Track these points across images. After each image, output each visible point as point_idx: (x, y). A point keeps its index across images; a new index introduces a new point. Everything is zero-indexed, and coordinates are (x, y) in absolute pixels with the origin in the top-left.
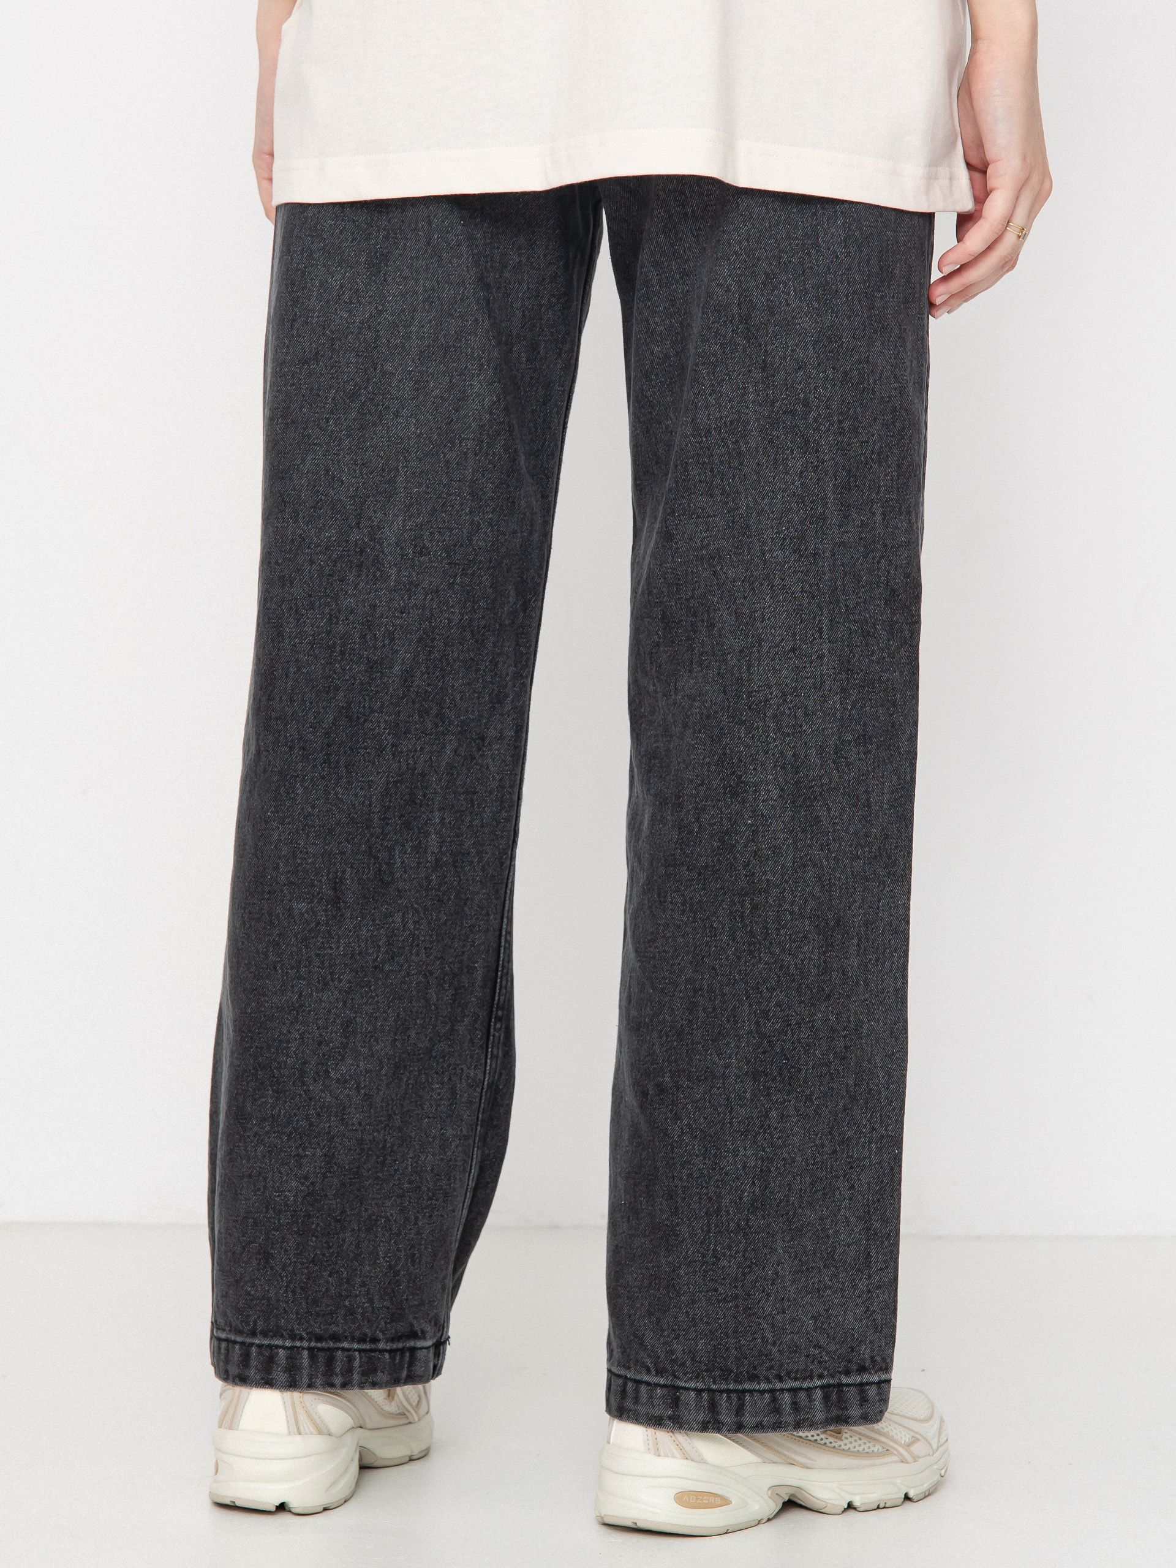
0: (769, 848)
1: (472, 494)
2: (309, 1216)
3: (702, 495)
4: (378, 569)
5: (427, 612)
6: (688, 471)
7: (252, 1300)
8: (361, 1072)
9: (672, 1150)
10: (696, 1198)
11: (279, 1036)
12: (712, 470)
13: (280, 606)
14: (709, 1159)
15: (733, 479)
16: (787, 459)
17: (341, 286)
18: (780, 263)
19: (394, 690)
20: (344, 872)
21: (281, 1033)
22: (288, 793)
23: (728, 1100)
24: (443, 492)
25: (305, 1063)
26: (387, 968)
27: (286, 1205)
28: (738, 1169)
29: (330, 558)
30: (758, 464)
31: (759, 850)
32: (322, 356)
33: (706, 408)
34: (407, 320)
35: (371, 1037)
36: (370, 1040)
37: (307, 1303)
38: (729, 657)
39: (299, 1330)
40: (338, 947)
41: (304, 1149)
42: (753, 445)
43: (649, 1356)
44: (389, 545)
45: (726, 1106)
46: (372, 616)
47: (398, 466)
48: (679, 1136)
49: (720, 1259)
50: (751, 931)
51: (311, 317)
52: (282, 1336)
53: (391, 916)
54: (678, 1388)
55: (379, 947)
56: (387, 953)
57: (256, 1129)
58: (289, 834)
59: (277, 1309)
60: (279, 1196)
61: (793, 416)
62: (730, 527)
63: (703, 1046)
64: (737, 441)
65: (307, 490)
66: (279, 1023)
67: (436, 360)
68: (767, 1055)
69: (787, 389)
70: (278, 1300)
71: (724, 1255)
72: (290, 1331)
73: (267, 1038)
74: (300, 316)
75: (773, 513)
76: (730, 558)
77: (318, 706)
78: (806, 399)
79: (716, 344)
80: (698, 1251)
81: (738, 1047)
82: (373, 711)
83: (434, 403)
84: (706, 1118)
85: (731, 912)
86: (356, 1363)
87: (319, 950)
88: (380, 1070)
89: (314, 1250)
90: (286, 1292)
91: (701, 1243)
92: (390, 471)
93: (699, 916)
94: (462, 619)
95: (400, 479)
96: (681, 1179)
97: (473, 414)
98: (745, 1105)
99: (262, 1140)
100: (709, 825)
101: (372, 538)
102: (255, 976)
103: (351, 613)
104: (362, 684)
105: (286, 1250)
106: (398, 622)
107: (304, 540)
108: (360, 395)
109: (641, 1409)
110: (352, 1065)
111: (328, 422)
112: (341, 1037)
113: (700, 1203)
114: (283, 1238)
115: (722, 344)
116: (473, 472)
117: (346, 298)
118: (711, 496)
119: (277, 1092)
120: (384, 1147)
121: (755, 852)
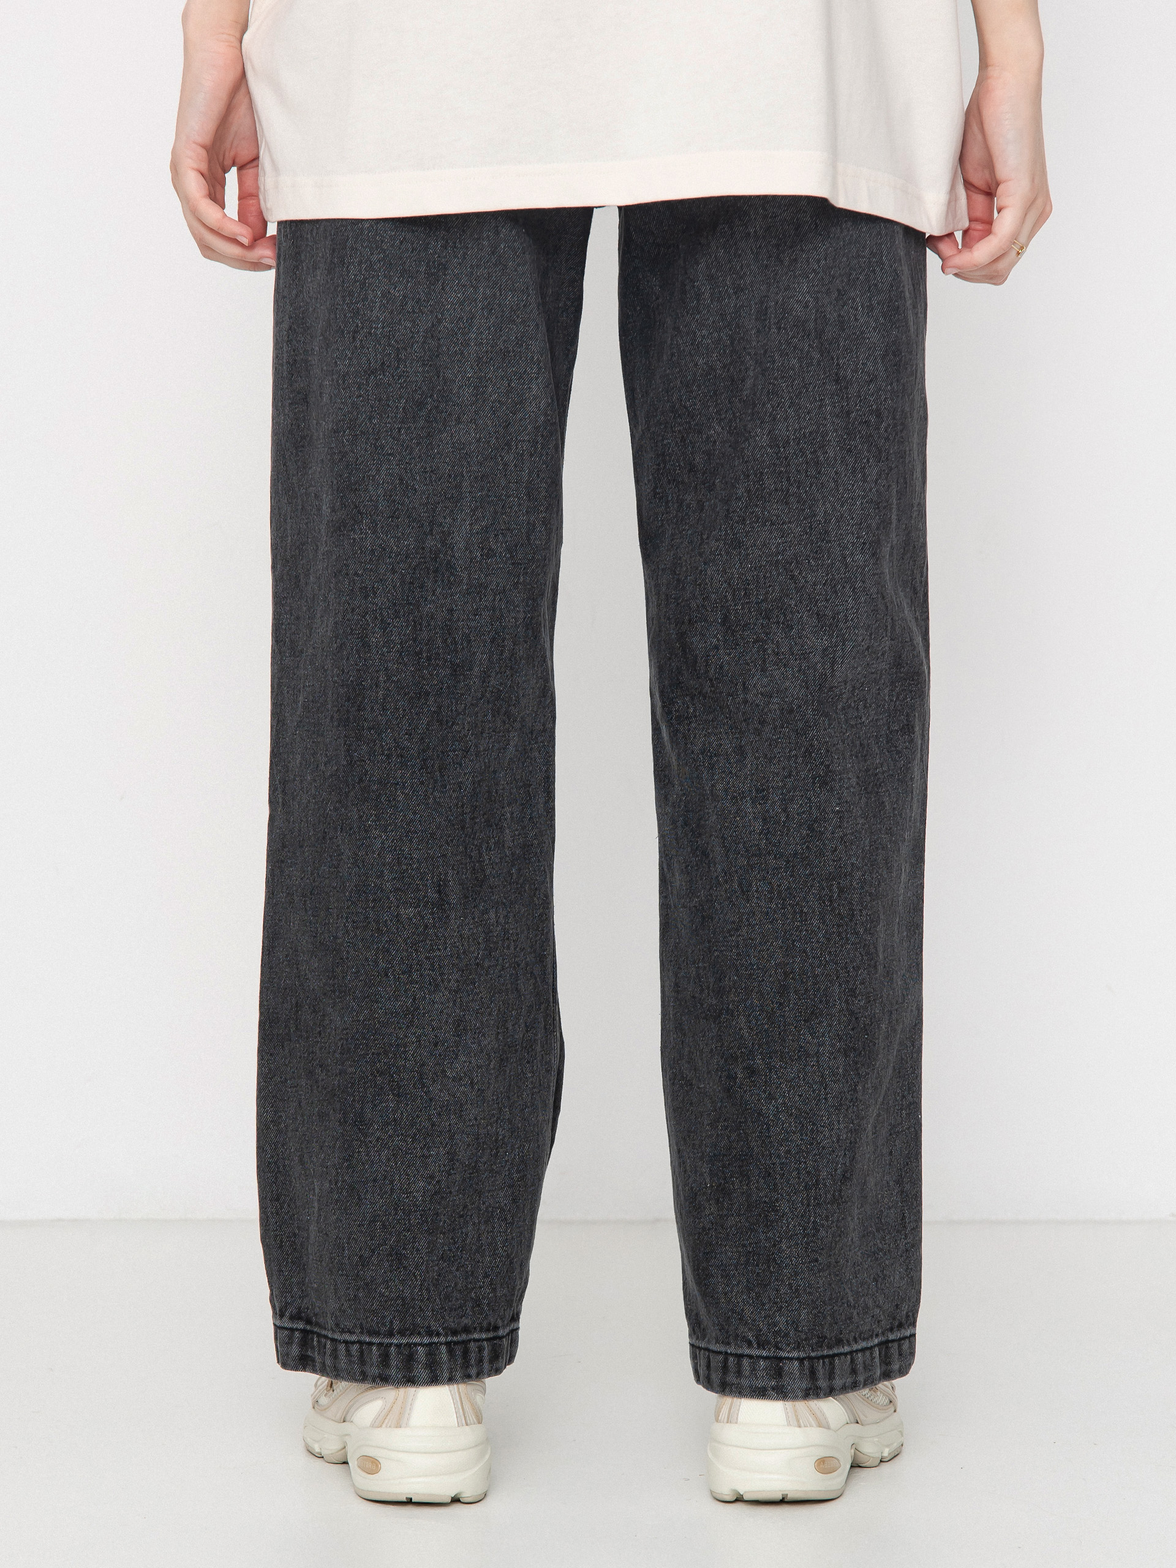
0: (853, 833)
1: (528, 495)
2: (437, 1214)
3: (777, 502)
4: (452, 574)
5: (498, 613)
6: (763, 480)
7: (386, 1302)
8: (473, 1068)
9: (768, 1129)
10: (795, 1173)
11: (396, 1041)
12: (788, 479)
13: (364, 617)
14: (806, 1135)
15: (810, 488)
16: (864, 467)
17: (405, 297)
18: (849, 280)
19: (475, 691)
20: (446, 874)
21: (398, 1038)
22: (390, 801)
23: (822, 1077)
24: (502, 494)
25: (423, 1065)
26: (486, 964)
27: (415, 1205)
28: (833, 1142)
29: (410, 566)
30: (836, 473)
31: (845, 836)
32: (388, 366)
33: (786, 419)
34: (465, 328)
35: (479, 1033)
36: (478, 1037)
37: (440, 1299)
38: (811, 655)
39: (434, 1326)
40: (446, 949)
41: (429, 1149)
42: (832, 454)
43: (750, 1329)
44: (459, 549)
45: (821, 1083)
46: (450, 620)
47: (463, 471)
48: (774, 1115)
49: (819, 1230)
50: (839, 914)
51: (375, 328)
52: (419, 1334)
53: (486, 913)
54: (781, 1359)
55: (479, 943)
56: (485, 949)
57: (378, 1134)
58: (392, 841)
59: (413, 1308)
60: (407, 1197)
61: (868, 426)
62: (807, 533)
63: (796, 1027)
64: (815, 451)
65: (384, 500)
66: (395, 1028)
67: (494, 366)
68: (855, 1031)
69: (860, 401)
70: (413, 1299)
71: (823, 1226)
72: (427, 1328)
73: (384, 1044)
74: (363, 328)
75: (852, 519)
76: (809, 562)
77: (411, 712)
78: (878, 410)
79: (795, 358)
80: (799, 1224)
81: (830, 1026)
82: (459, 714)
83: (492, 407)
84: (800, 1096)
85: (820, 897)
86: (486, 1353)
87: (429, 952)
88: (489, 1064)
89: (443, 1247)
90: (421, 1290)
91: (802, 1216)
92: (456, 476)
93: (788, 902)
94: (525, 617)
95: (465, 484)
96: (779, 1156)
97: (530, 416)
98: (838, 1080)
99: (386, 1144)
100: (798, 814)
101: (443, 543)
102: (366, 984)
103: (432, 618)
104: (448, 687)
105: (418, 1250)
106: (473, 624)
107: (385, 550)
108: (427, 403)
109: (745, 1382)
110: (465, 1062)
111: (399, 431)
112: (454, 1036)
113: (799, 1178)
114: (414, 1238)
115: (799, 358)
116: (529, 472)
117: (409, 308)
118: (787, 503)
119: (398, 1095)
120: (496, 1140)
121: (842, 838)
